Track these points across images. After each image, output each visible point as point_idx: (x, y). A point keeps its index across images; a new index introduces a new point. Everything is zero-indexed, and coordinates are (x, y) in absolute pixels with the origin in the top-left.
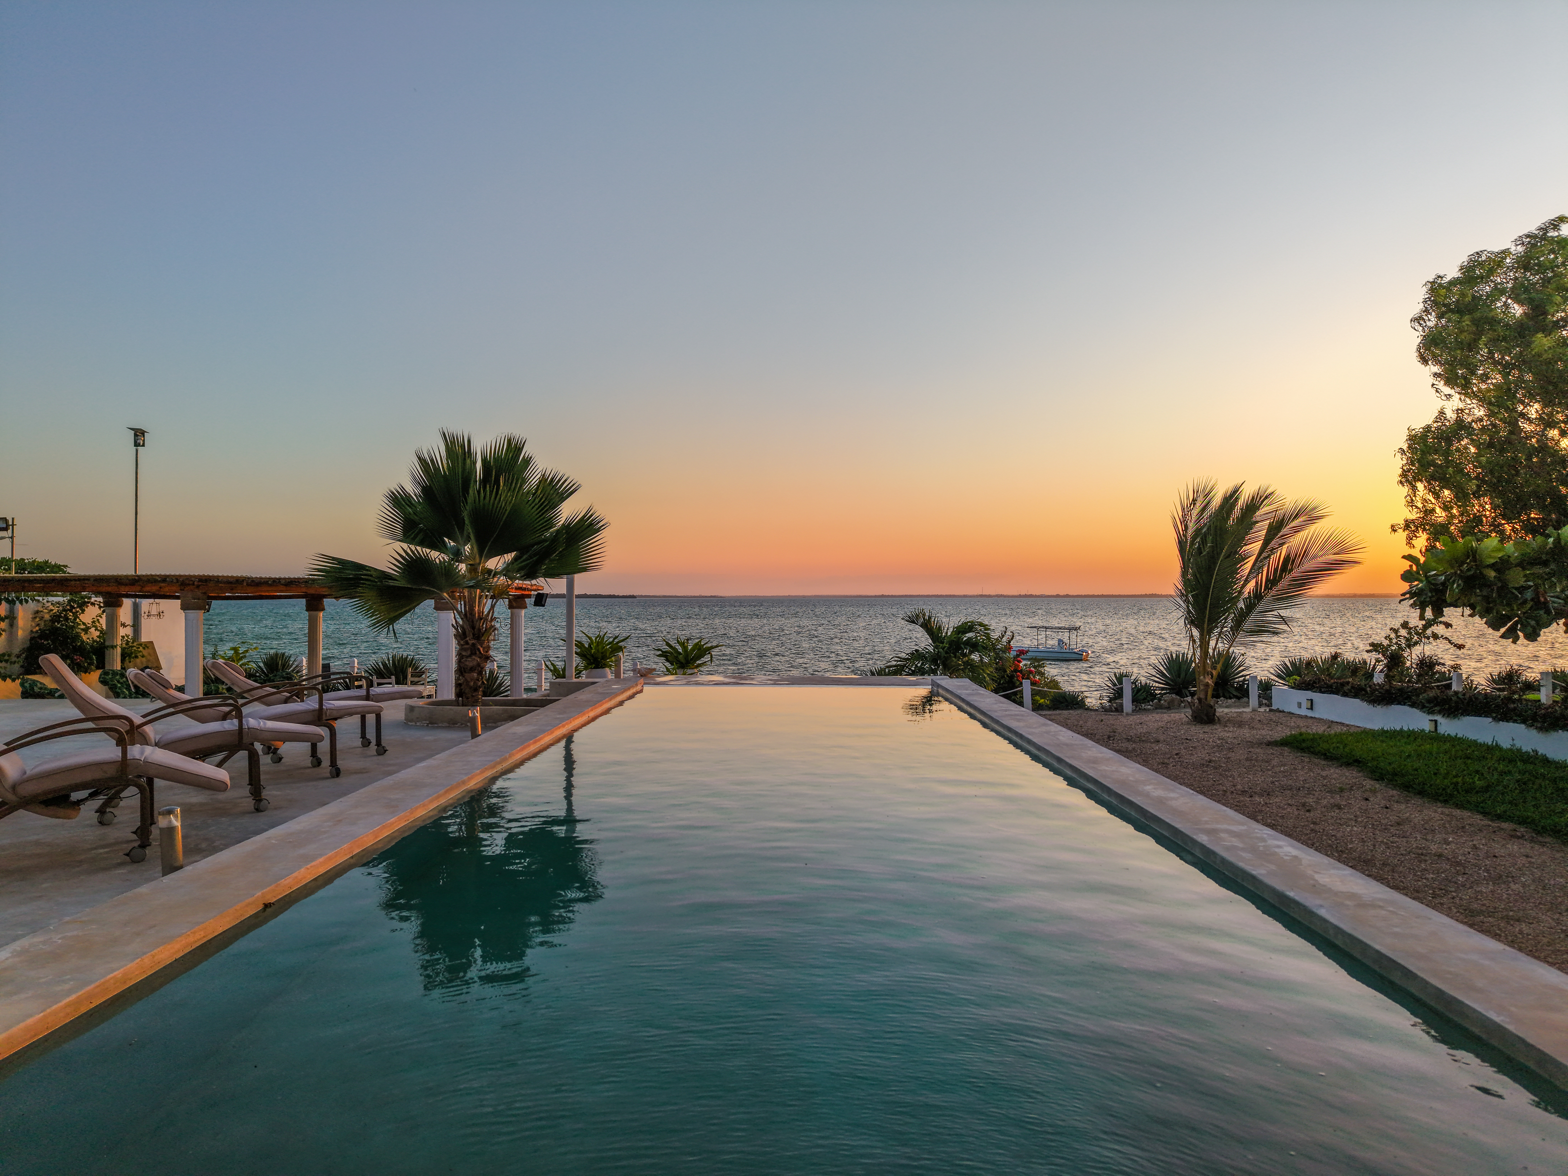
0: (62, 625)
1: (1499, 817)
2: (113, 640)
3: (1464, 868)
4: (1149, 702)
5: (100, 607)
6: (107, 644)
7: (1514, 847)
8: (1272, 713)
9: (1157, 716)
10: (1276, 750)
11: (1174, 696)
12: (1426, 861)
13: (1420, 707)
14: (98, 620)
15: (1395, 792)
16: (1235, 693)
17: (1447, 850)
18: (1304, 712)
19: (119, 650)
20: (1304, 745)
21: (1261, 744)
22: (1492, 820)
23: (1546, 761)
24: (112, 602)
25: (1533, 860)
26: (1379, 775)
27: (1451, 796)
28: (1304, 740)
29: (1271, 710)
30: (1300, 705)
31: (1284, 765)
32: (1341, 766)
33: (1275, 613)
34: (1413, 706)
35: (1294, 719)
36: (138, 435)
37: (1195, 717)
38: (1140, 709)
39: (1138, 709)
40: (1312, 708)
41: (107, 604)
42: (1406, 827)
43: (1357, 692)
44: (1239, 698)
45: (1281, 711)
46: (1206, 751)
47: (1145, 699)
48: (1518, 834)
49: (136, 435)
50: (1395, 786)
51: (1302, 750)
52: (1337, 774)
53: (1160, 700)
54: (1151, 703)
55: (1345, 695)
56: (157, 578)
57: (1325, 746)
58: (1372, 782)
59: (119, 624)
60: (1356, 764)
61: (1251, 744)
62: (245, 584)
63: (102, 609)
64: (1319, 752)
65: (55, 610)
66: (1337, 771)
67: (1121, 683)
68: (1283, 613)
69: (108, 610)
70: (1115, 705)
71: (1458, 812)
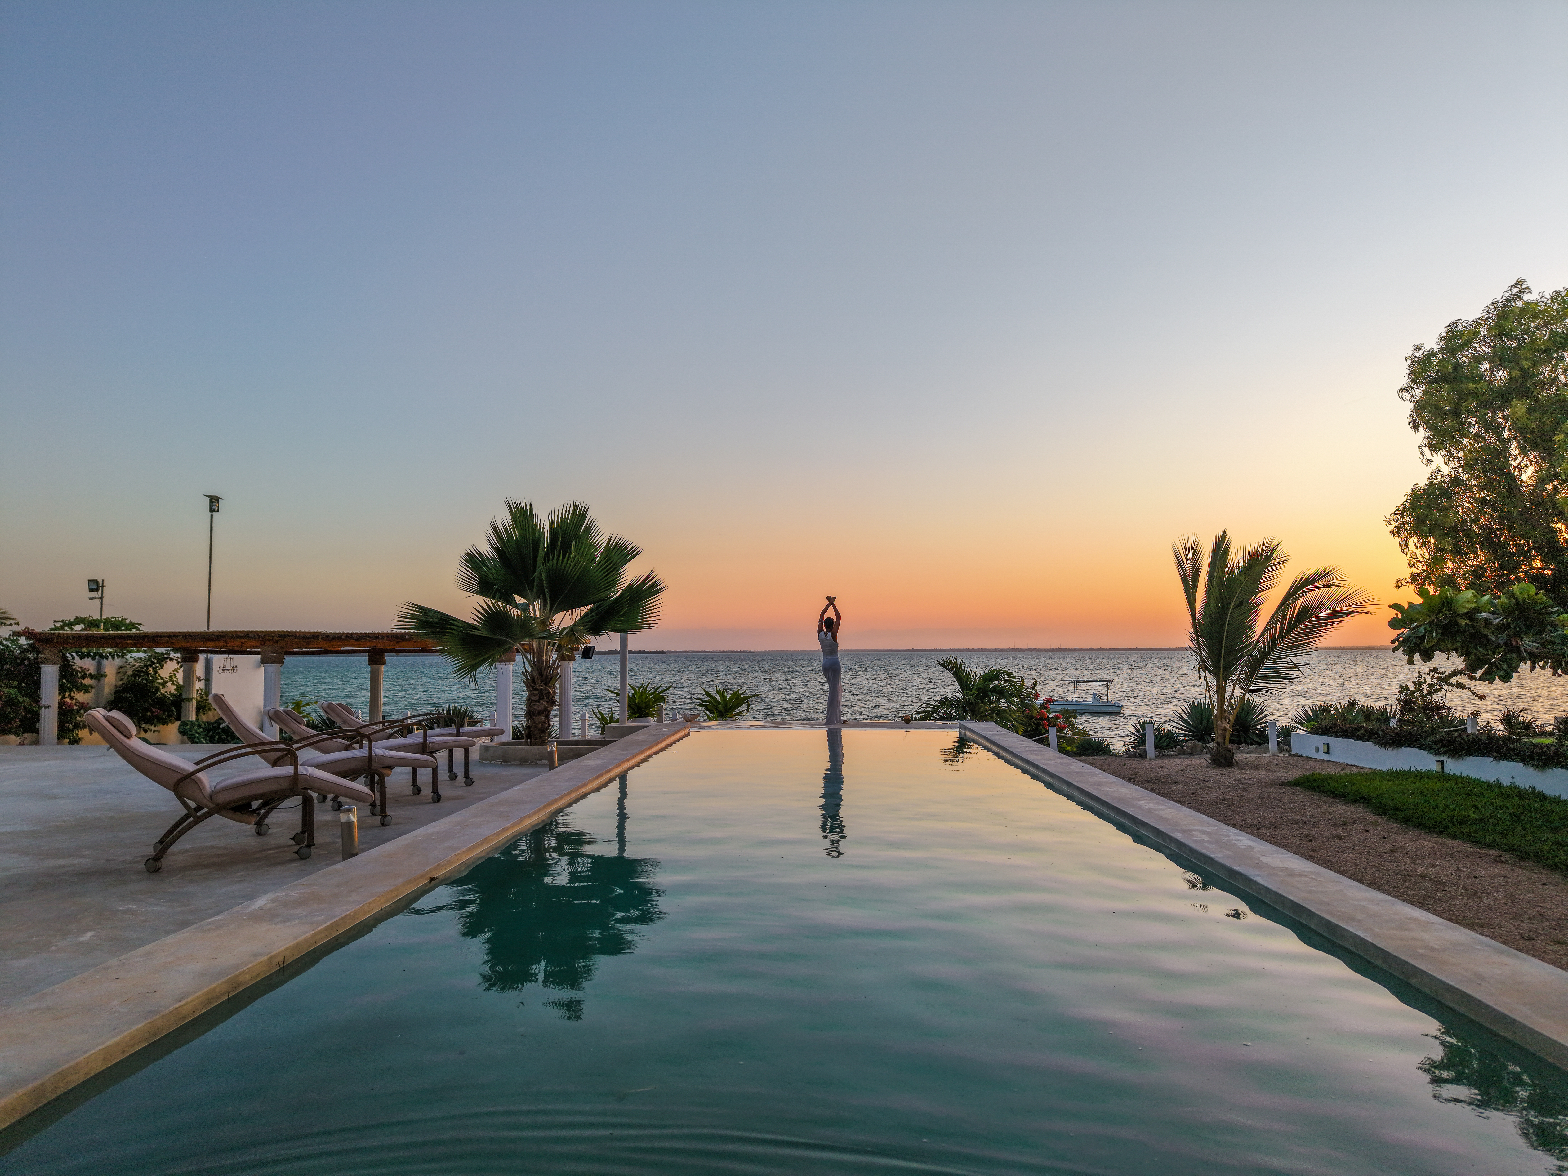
0: (142, 679)
1: (1488, 846)
2: (189, 694)
3: (1445, 886)
4: (1172, 748)
5: (178, 663)
6: (184, 696)
7: (1496, 870)
8: (1290, 757)
9: (1178, 761)
10: (1289, 789)
11: (1196, 742)
12: (1410, 880)
13: (1428, 749)
14: (175, 674)
15: (1395, 825)
16: (1256, 740)
17: (1431, 872)
18: (1321, 756)
19: (194, 702)
20: (1315, 784)
21: (1276, 784)
22: (1480, 848)
23: (1542, 797)
24: (189, 657)
25: (1509, 880)
26: (1382, 810)
27: (1447, 827)
28: (1315, 780)
29: (1290, 755)
30: (1317, 750)
31: (1295, 802)
32: (1348, 803)
33: (1288, 660)
34: (1421, 748)
35: (1311, 763)
36: (213, 502)
37: (1214, 761)
38: (1163, 755)
39: (1161, 755)
40: (1328, 752)
41: (185, 660)
42: (1400, 854)
43: (1370, 736)
44: (1260, 744)
45: (1299, 756)
46: (1221, 791)
47: (1168, 745)
48: (1503, 859)
49: (211, 502)
50: (1396, 820)
51: (1313, 789)
52: (1344, 810)
53: (1182, 747)
54: (1174, 749)
55: (1359, 738)
56: (240, 634)
57: (1334, 785)
58: (1375, 817)
59: (195, 678)
60: (1362, 801)
61: (1266, 784)
62: (320, 639)
63: (180, 664)
64: (1328, 791)
65: (137, 665)
66: (1344, 807)
67: (1144, 729)
68: (1294, 659)
69: (186, 665)
70: (1139, 751)
71: (1449, 842)
